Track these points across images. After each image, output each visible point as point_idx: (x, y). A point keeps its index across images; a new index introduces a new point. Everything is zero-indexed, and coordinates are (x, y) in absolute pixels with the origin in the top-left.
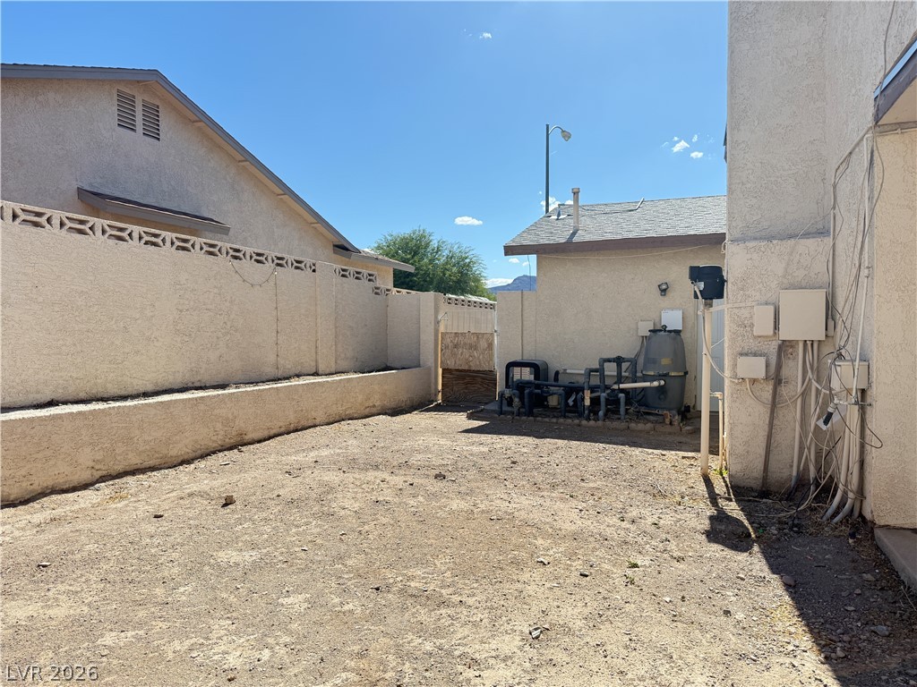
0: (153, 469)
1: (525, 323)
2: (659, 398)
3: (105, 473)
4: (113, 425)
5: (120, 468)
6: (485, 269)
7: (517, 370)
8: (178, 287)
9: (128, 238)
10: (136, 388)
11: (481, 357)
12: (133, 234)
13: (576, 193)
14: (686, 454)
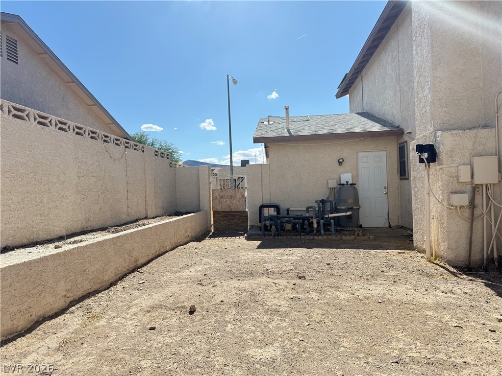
0: (98, 291)
1: (263, 182)
2: (348, 222)
3: (72, 299)
4: (76, 261)
5: (79, 294)
6: (181, 156)
7: (266, 210)
8: (77, 160)
9: (49, 124)
10: (56, 233)
11: (238, 203)
12: (52, 122)
13: (287, 109)
14: (399, 251)
